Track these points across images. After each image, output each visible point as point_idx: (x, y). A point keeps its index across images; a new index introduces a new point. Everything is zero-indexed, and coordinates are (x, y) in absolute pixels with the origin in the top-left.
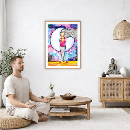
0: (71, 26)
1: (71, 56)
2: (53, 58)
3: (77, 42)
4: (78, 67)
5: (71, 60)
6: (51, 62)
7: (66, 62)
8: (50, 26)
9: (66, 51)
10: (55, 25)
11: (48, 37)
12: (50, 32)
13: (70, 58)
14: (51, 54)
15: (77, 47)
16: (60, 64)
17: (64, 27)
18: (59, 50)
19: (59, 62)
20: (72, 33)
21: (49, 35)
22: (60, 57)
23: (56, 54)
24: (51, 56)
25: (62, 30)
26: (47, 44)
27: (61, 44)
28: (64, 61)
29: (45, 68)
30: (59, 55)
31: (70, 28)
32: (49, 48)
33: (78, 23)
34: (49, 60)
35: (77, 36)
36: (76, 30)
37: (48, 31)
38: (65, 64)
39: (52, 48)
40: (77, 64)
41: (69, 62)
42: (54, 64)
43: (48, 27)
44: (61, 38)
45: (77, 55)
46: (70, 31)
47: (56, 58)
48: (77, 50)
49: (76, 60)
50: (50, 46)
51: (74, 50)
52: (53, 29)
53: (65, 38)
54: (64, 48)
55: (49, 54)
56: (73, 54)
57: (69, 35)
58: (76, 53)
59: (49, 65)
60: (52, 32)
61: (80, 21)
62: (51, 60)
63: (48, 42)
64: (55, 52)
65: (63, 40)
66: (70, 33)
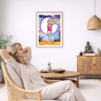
0: (56, 16)
1: (56, 38)
2: (42, 39)
3: (60, 27)
4: (61, 46)
5: (55, 41)
6: (41, 42)
7: (52, 42)
8: (41, 16)
9: (52, 34)
10: (44, 15)
11: (39, 24)
12: (40, 20)
13: (55, 39)
14: (41, 36)
15: (60, 31)
16: (48, 44)
17: (51, 17)
18: (47, 34)
19: (47, 42)
20: (56, 21)
21: (40, 22)
22: (48, 39)
23: (44, 37)
24: (41, 38)
25: (49, 19)
26: (38, 29)
27: (48, 29)
28: (50, 42)
29: (37, 47)
30: (47, 37)
31: (55, 18)
32: (40, 32)
33: (61, 14)
34: (40, 41)
35: (60, 23)
36: (59, 19)
37: (39, 20)
38: (52, 44)
39: (42, 32)
40: (60, 44)
41: (54, 42)
42: (43, 44)
43: (39, 16)
44: (48, 25)
45: (60, 37)
46: (55, 20)
47: (45, 39)
48: (60, 34)
49: (60, 41)
50: (41, 31)
51: (58, 34)
52: (42, 18)
53: (51, 24)
54: (50, 32)
55: (39, 36)
56: (57, 36)
57: (54, 22)
58: (60, 36)
59: (40, 44)
60: (42, 20)
61: (62, 13)
62: (41, 41)
63: (39, 28)
64: (44, 35)
65: (50, 26)
66: (55, 21)
